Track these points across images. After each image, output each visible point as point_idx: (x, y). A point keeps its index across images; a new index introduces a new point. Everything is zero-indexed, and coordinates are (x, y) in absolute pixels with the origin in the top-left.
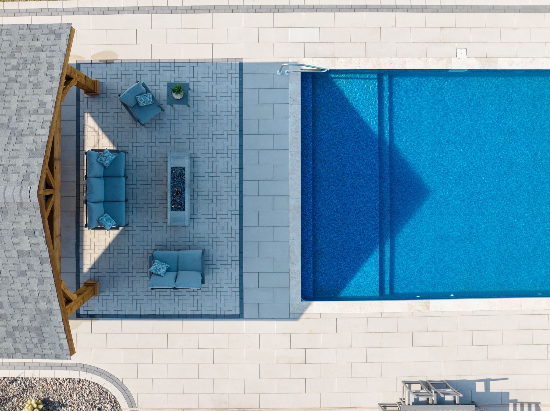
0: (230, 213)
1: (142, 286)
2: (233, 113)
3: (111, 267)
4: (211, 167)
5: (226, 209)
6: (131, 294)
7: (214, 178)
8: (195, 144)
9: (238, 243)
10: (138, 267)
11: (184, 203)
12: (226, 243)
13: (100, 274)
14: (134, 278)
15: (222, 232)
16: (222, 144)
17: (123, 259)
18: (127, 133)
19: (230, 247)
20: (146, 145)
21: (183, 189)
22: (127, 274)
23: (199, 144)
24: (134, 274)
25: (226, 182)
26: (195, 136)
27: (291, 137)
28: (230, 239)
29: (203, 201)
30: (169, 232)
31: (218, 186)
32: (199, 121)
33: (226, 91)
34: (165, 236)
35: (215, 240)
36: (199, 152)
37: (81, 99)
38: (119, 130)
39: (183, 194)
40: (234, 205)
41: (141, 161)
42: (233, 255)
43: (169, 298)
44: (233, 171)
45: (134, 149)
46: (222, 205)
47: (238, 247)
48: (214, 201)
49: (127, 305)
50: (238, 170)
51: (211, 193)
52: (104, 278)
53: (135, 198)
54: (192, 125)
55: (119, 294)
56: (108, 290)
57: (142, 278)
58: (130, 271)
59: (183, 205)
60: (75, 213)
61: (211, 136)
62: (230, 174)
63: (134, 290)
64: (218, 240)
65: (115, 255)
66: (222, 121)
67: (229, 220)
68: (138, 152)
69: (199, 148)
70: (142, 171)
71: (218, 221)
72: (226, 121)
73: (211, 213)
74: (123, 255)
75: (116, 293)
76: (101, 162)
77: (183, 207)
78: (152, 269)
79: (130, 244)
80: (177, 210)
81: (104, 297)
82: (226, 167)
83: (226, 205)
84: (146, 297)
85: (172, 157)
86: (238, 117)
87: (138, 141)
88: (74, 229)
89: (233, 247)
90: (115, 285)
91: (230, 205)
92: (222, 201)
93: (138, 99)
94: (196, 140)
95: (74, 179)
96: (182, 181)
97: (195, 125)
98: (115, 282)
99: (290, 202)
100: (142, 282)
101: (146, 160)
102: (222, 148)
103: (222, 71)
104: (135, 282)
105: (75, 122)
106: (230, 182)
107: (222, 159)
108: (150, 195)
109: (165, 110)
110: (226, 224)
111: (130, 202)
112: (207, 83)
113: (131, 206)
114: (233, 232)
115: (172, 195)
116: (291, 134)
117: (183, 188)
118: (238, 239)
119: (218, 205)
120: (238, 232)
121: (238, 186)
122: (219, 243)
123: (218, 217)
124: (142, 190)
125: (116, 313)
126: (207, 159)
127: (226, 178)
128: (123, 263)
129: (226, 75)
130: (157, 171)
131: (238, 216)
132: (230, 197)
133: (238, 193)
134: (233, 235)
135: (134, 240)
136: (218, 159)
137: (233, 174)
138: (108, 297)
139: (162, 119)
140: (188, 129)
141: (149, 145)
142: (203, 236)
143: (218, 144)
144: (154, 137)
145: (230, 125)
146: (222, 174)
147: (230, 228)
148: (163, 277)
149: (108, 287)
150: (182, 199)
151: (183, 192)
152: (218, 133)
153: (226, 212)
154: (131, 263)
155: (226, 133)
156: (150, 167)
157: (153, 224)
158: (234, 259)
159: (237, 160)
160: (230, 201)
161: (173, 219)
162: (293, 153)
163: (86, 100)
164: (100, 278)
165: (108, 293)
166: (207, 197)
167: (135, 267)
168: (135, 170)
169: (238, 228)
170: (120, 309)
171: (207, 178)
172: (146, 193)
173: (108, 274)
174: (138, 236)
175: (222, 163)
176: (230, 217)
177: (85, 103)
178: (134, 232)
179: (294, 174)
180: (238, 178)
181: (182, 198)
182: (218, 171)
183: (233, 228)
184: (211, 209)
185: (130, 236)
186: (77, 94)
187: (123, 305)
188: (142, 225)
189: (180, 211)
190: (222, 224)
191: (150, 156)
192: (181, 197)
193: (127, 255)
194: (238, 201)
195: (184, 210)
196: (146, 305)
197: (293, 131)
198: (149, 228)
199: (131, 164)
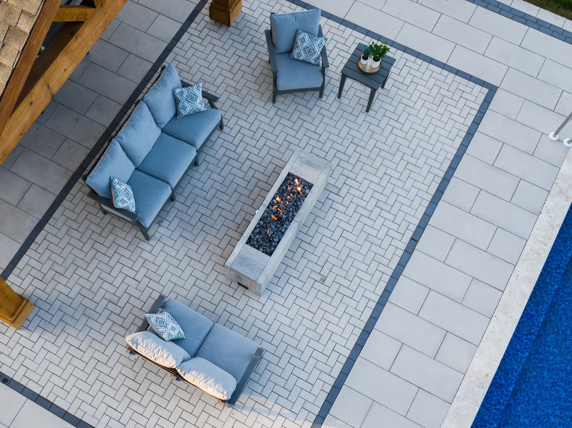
0: (346, 318)
1: (104, 359)
2: (440, 158)
3: (72, 295)
4: (353, 221)
5: (342, 307)
6: (76, 362)
7: (349, 244)
8: (345, 172)
9: (332, 381)
10: (120, 321)
11: (278, 242)
12: (308, 369)
13: (44, 296)
14: (99, 337)
15: (313, 344)
16: (393, 197)
17: (102, 292)
18: (238, 100)
19: (312, 380)
20: (260, 132)
21: (290, 219)
22: (91, 323)
23: (353, 176)
24: (104, 330)
25: (368, 261)
26: (353, 161)
27: (528, 247)
28: (320, 366)
29: (307, 272)
30: (213, 291)
31: (349, 261)
32: (372, 142)
33: (444, 119)
34: (202, 293)
35: (290, 350)
36: (345, 189)
37: (197, 19)
38: (229, 89)
39: (285, 226)
40: (361, 307)
41: (237, 151)
42: (311, 398)
43: (140, 410)
44: (391, 250)
45: (237, 128)
46: (339, 297)
47: (328, 388)
48: (328, 282)
49: (55, 379)
50: (400, 253)
51: (328, 265)
52: (46, 307)
53: (188, 203)
54: (355, 141)
55: (54, 349)
56: (39, 331)
57: (113, 345)
58: (101, 320)
59: (273, 244)
60: (71, 174)
61: (380, 174)
62: (381, 252)
63: (86, 358)
64: (297, 354)
65: (93, 278)
66: (413, 161)
67: (339, 331)
68: (240, 136)
69: (349, 181)
70: (228, 168)
71: (316, 320)
72: (420, 163)
73: (310, 298)
74: (106, 286)
75: (48, 346)
76: (179, 97)
77: (273, 249)
78: (153, 318)
79: (132, 274)
80: (258, 249)
81: (23, 341)
82: (381, 235)
83: (346, 300)
84: (98, 384)
85: (301, 158)
86: (445, 168)
87: (251, 120)
88: (52, 199)
89: (320, 384)
90: (57, 331)
91: (353, 304)
92: (342, 290)
93: (301, 36)
94: (350, 167)
95: (107, 122)
96: (295, 204)
97: (362, 144)
98: (61, 325)
99: (474, 360)
100: (109, 352)
101: (245, 154)
102: (391, 201)
103: (453, 89)
104: (96, 345)
105: (166, 45)
106: (374, 265)
107: (380, 221)
108: (218, 211)
109: (324, 98)
110: (328, 334)
111: (177, 205)
112: (417, 94)
113: (174, 212)
114: (335, 356)
115: (264, 218)
116: (530, 242)
117: (291, 214)
118: (336, 373)
119: (332, 292)
120: (343, 360)
121: (387, 278)
122: (294, 361)
123: (321, 313)
124: (209, 197)
125: (24, 382)
126: (352, 207)
127: (371, 255)
128: (97, 298)
129: (457, 97)
130: (254, 181)
131: (358, 332)
132: (360, 291)
133: (380, 290)
134: (331, 362)
135: (143, 271)
136: (374, 216)
137: (389, 255)
138: (29, 345)
139: (311, 107)
140: (346, 143)
141: (265, 134)
142: (272, 331)
143: (387, 192)
144: (280, 127)
145: (424, 172)
146: (367, 245)
147: (331, 345)
148: (164, 340)
149: (43, 327)
150: (280, 233)
151: (287, 222)
152: (396, 175)
153: (339, 313)
154: (111, 306)
155: (410, 182)
156: (245, 168)
157: (193, 263)
158: (308, 406)
159: (409, 235)
160: (357, 297)
161: (242, 259)
162: (520, 275)
163: (203, 24)
164: (39, 303)
165: (34, 337)
166: (318, 269)
167: (114, 317)
168: (217, 161)
169: (347, 353)
170: (36, 378)
171: (336, 236)
172: (212, 206)
173: (58, 304)
174: (154, 268)
175: (378, 225)
176: (342, 324)
177: (200, 28)
178: (151, 258)
179: (506, 313)
180: (394, 265)
181: (281, 231)
182: (363, 235)
183: (338, 348)
184: (314, 292)
185: (140, 261)
186: (194, 10)
187: (47, 374)
188: (173, 253)
189: (263, 252)
190: (320, 330)
191: (256, 151)
192: (278, 230)
193: (112, 289)
194: (373, 305)
195: (270, 254)
196: (89, 399)
197: (538, 239)
198: (182, 266)
199: (216, 147)
